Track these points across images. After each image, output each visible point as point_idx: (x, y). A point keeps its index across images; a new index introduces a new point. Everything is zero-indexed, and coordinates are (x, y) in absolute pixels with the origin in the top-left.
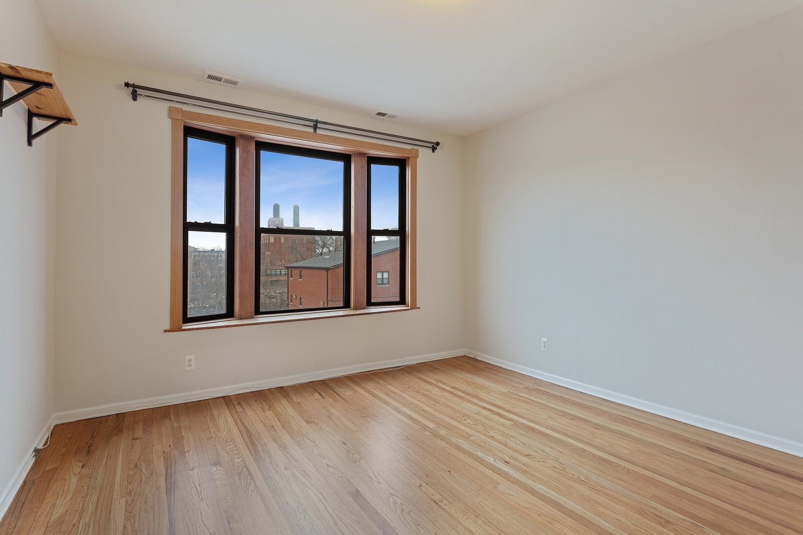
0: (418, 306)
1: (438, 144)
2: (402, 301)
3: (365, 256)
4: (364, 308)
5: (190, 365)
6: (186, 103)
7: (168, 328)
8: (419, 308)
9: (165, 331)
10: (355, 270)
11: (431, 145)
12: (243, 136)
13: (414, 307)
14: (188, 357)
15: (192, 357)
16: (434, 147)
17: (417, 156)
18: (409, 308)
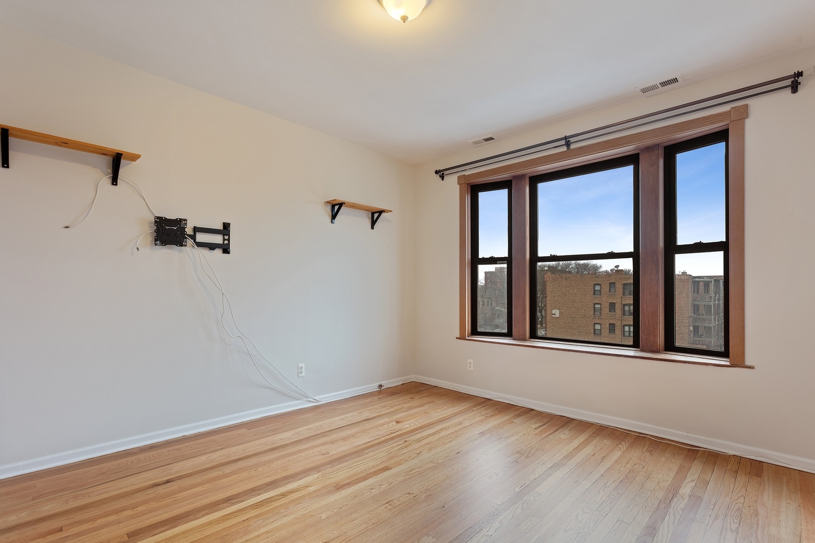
1: (799, 75)
3: (657, 282)
4: (657, 352)
5: (470, 367)
6: (466, 170)
7: (458, 336)
9: (457, 338)
10: (642, 299)
12: (515, 177)
13: (738, 363)
14: (469, 361)
15: (472, 361)
16: (796, 82)
17: (743, 114)
18: (735, 364)
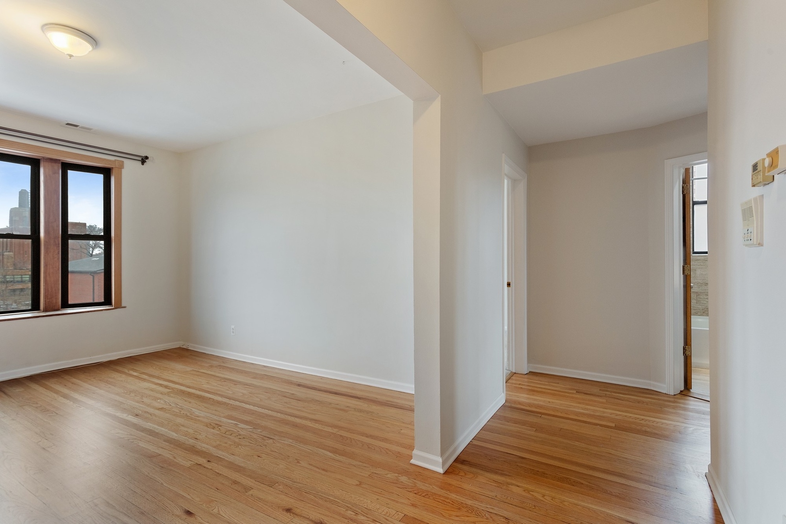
0: (123, 305)
1: (147, 158)
2: (107, 301)
3: (58, 259)
4: (58, 310)
8: (125, 307)
10: (45, 272)
11: (140, 159)
13: (119, 306)
16: (144, 160)
17: (121, 166)
18: (113, 307)
